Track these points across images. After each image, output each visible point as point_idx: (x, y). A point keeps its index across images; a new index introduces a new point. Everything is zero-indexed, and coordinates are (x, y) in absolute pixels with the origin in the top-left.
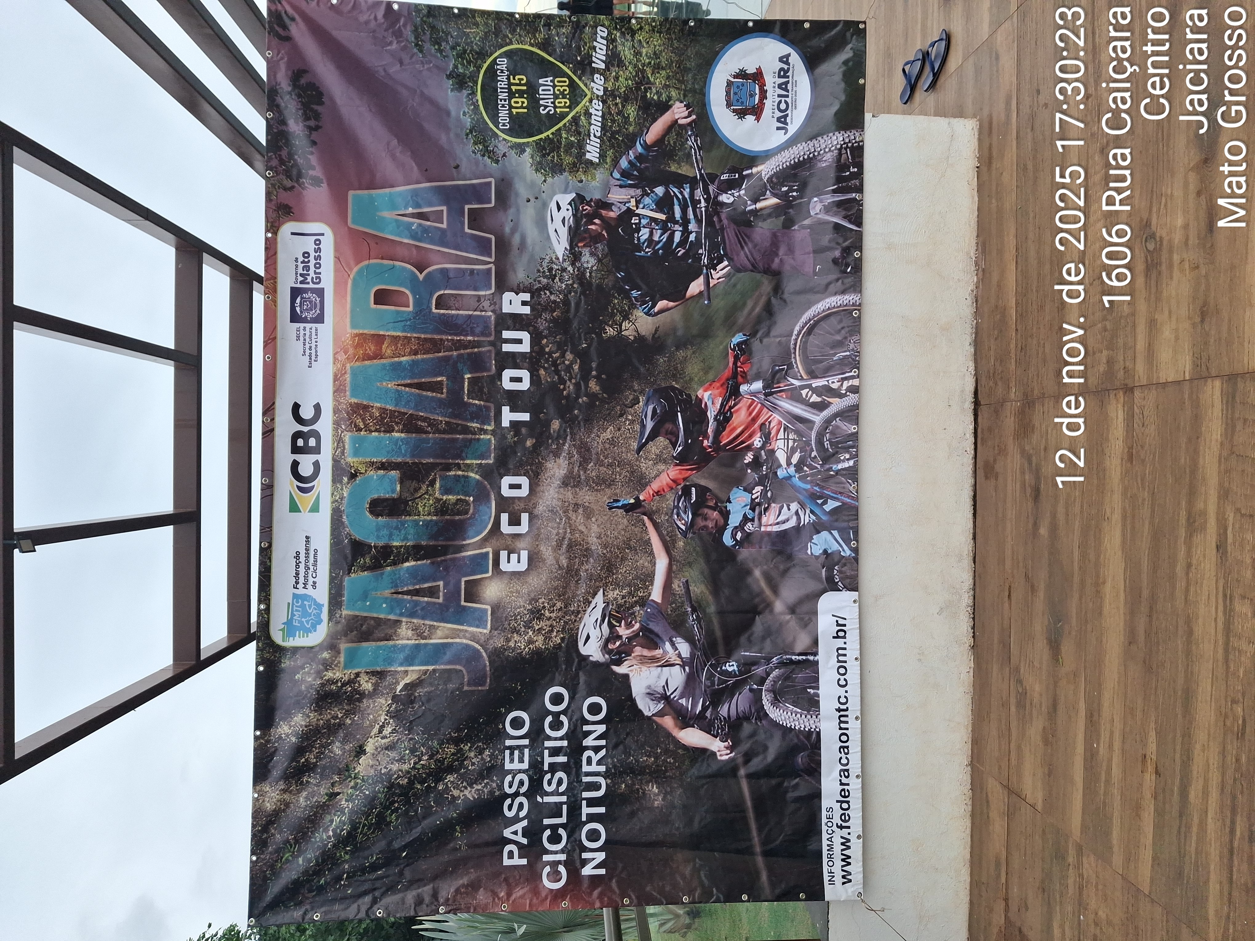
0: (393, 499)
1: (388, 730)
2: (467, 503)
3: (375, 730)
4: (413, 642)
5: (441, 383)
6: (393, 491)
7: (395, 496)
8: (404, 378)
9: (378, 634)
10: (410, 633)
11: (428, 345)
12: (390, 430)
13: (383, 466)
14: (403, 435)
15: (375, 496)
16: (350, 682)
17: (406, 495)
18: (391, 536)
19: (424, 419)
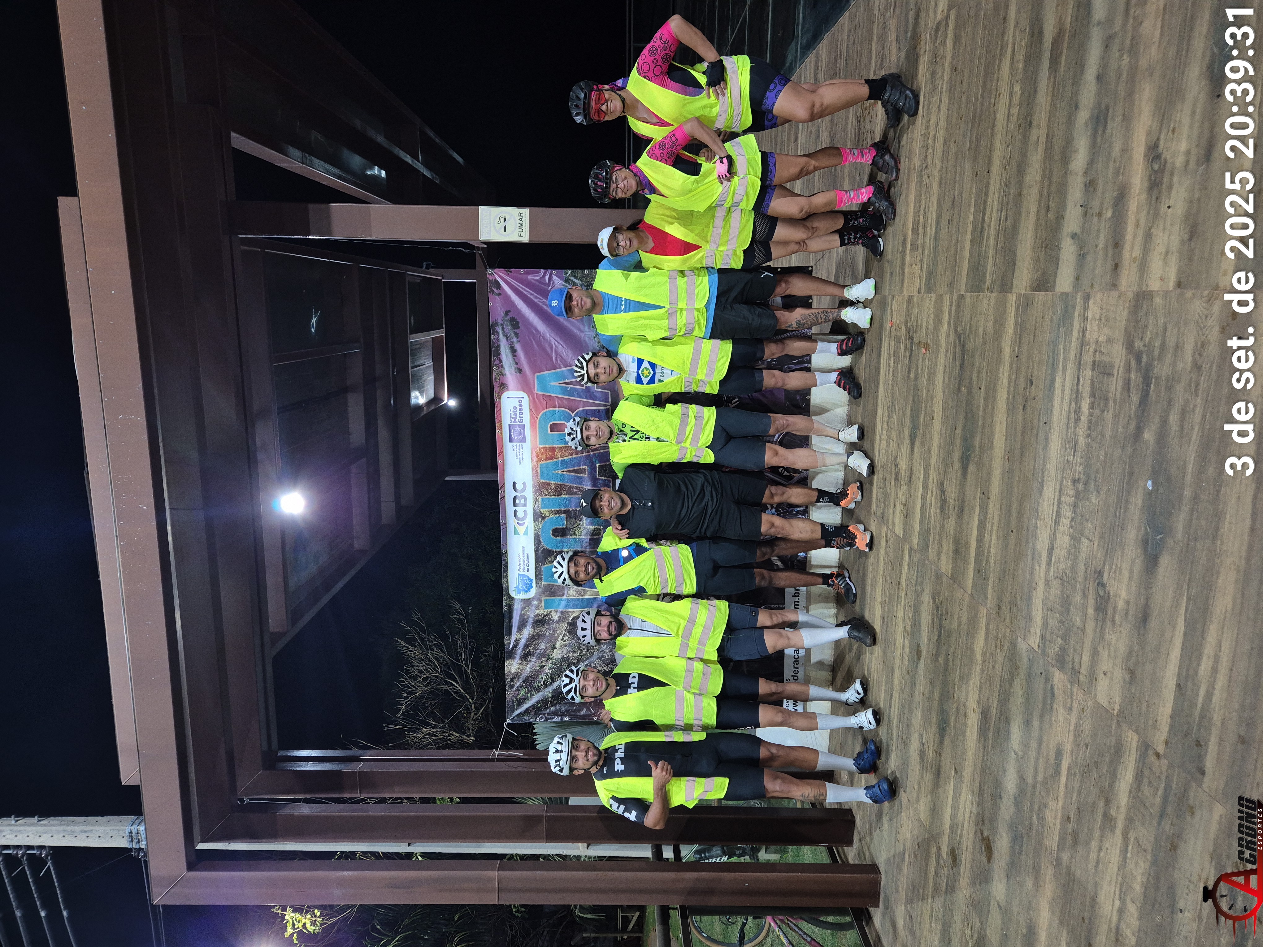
0: (563, 529)
1: (566, 638)
2: (600, 530)
3: (560, 638)
5: (584, 469)
6: (563, 524)
7: (564, 527)
8: (567, 467)
9: (559, 593)
10: (574, 593)
12: (560, 494)
13: (558, 512)
15: (555, 527)
16: (547, 615)
17: (569, 526)
18: (562, 546)
19: (577, 488)
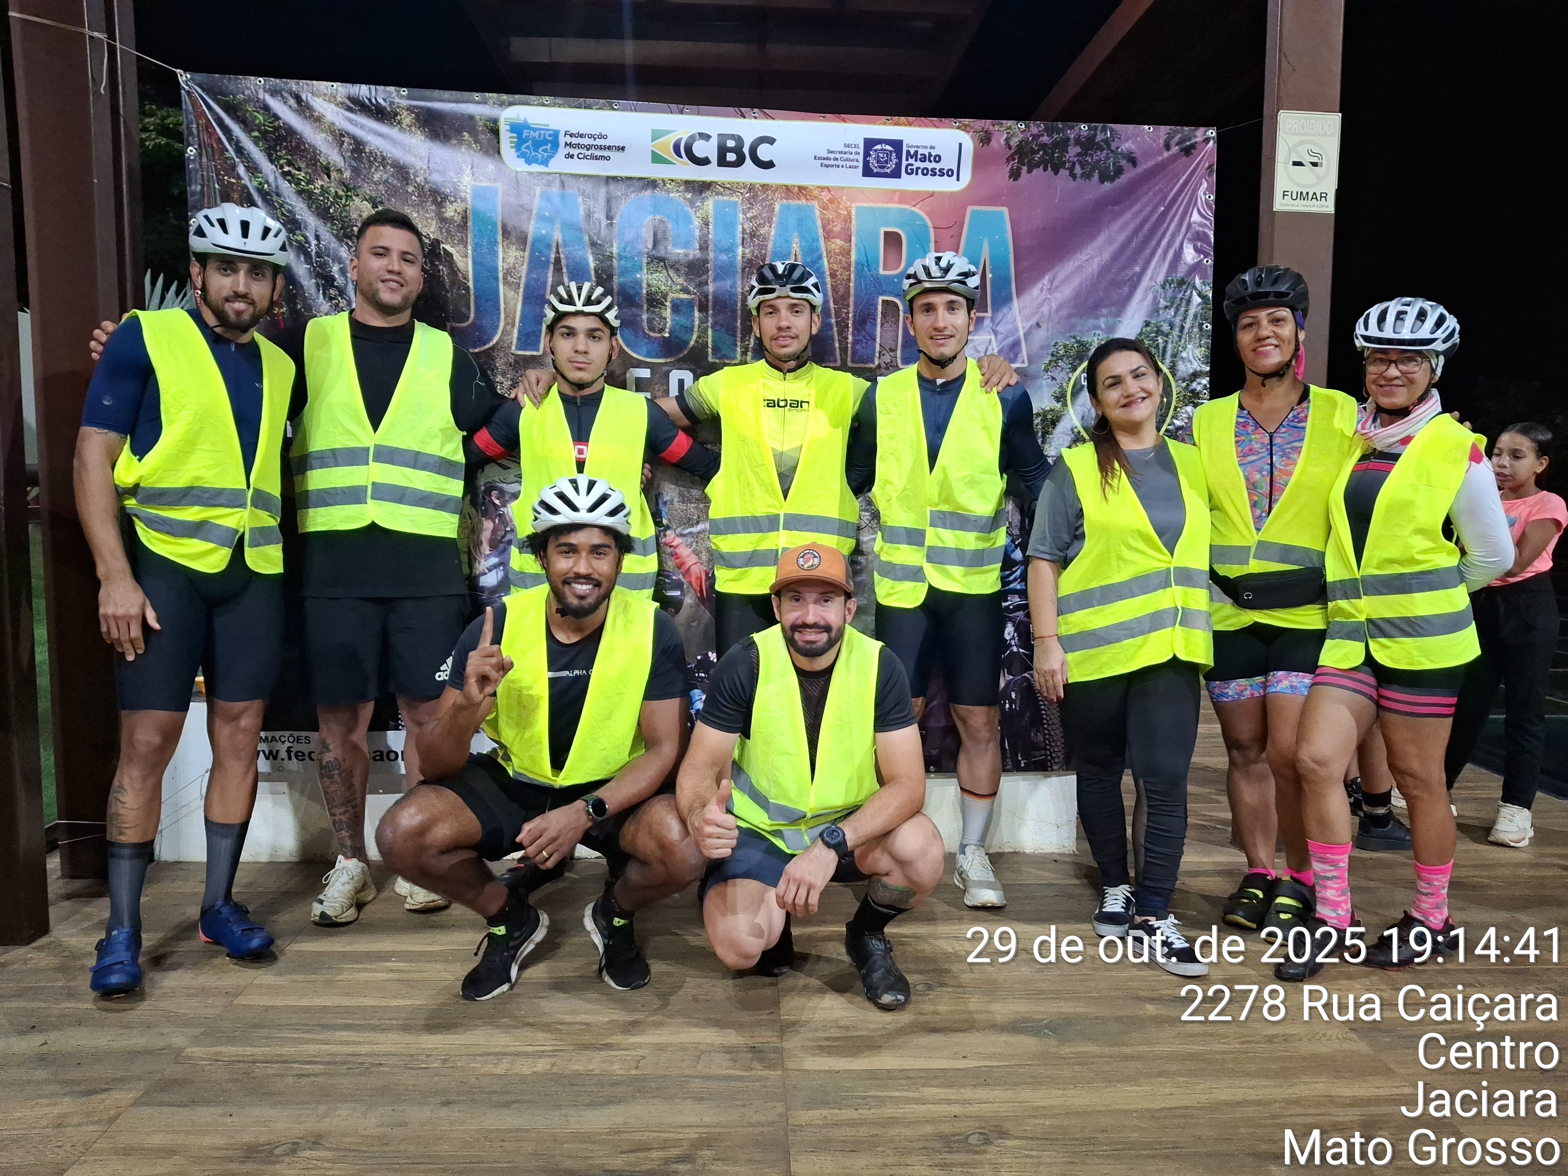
4: (500, 264)
10: (511, 260)
11: (842, 290)
12: (745, 244)
14: (740, 258)
